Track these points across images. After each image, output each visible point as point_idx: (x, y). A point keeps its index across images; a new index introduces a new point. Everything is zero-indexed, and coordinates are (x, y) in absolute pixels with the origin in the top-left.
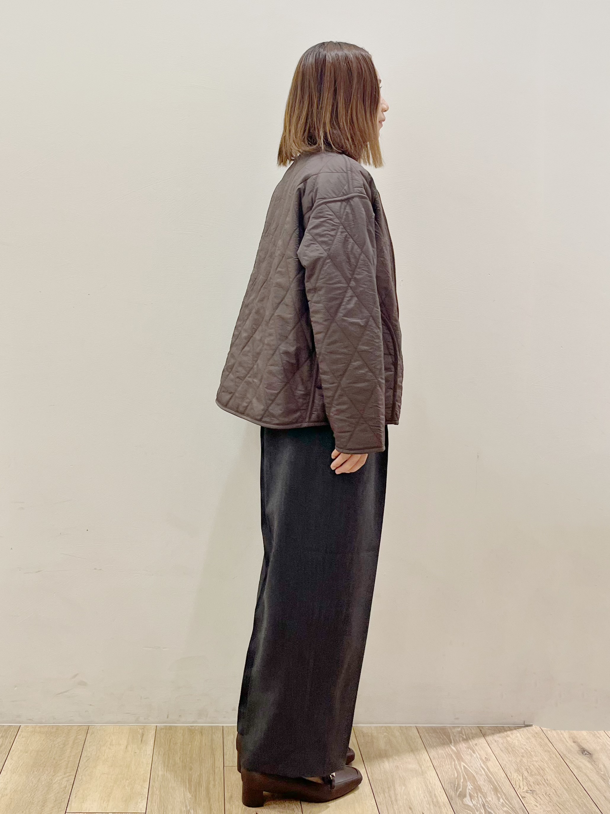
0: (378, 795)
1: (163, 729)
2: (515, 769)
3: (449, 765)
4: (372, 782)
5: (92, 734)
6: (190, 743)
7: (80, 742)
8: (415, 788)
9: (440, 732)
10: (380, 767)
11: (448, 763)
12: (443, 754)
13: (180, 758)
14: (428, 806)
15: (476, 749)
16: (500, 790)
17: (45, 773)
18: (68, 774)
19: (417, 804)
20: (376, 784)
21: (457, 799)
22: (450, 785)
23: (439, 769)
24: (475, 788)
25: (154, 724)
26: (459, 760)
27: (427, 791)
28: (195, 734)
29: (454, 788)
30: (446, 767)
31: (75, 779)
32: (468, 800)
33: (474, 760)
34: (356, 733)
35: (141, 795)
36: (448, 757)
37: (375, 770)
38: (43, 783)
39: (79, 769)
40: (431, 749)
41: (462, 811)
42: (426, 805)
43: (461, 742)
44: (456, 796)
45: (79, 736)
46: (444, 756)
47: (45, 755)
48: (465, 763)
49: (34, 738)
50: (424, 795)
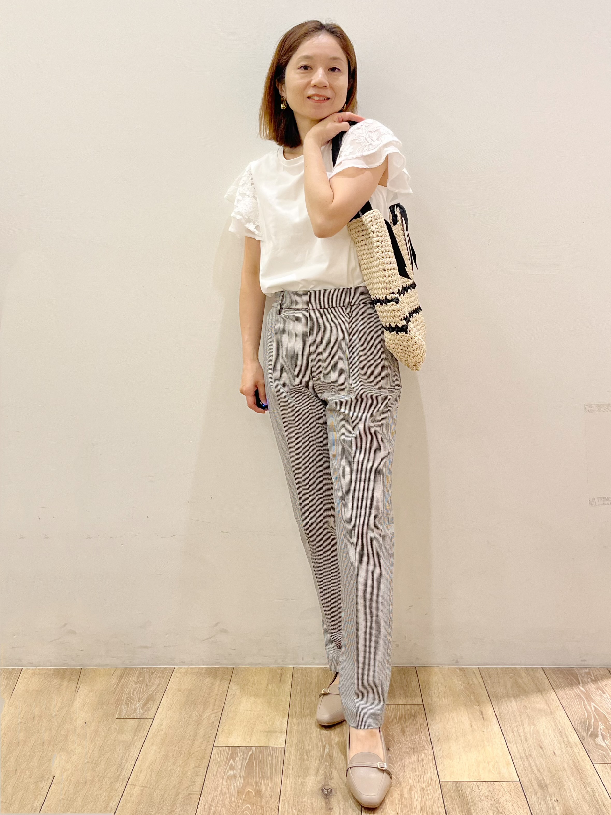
0: (507, 733)
1: (300, 670)
3: (578, 705)
4: (501, 721)
5: (237, 674)
7: (226, 682)
8: (545, 728)
9: (567, 673)
10: (507, 706)
11: (577, 703)
12: (572, 694)
13: (315, 696)
14: (559, 745)
15: (606, 690)
17: (196, 710)
18: (216, 711)
19: (548, 744)
20: (505, 723)
21: (589, 739)
22: (580, 725)
23: (569, 710)
24: (607, 728)
25: (291, 665)
26: (589, 701)
27: (557, 731)
29: (585, 729)
30: (575, 707)
31: (221, 715)
32: (601, 740)
33: (604, 700)
34: (482, 674)
35: (280, 730)
36: (577, 697)
37: (503, 709)
38: (194, 719)
39: (225, 706)
40: (559, 689)
41: (595, 751)
42: (557, 744)
43: (589, 683)
44: (588, 736)
45: (225, 676)
46: (572, 696)
47: (196, 694)
48: (594, 703)
49: (186, 678)
50: (554, 735)
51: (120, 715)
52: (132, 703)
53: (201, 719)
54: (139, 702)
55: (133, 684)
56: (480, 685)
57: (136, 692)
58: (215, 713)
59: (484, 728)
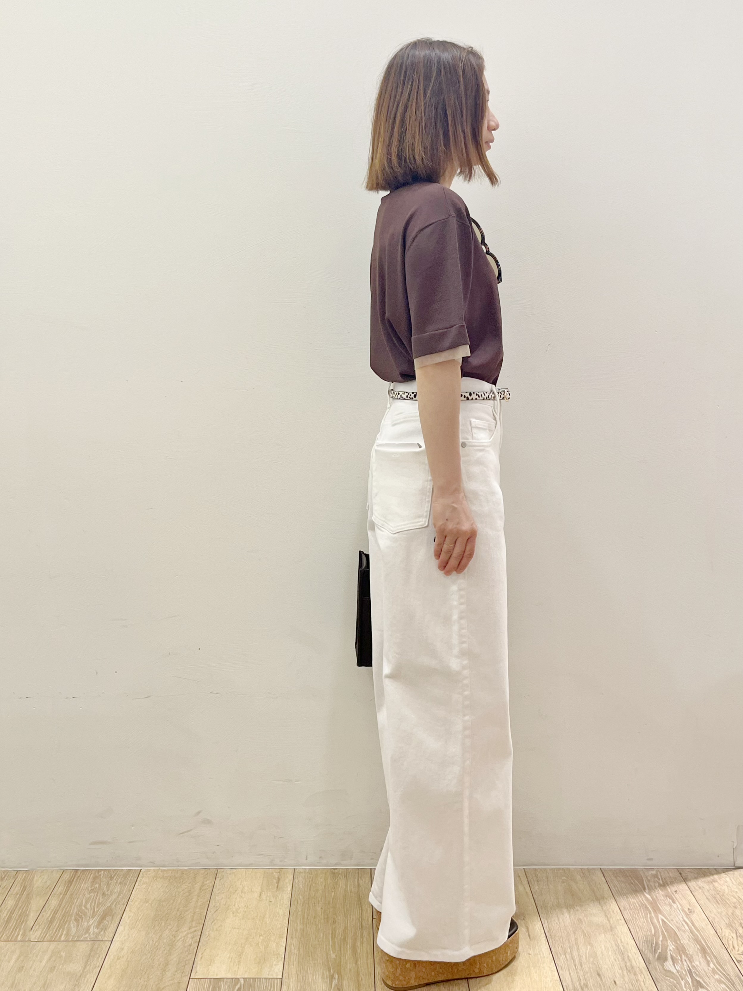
0: (558, 956)
1: (302, 873)
2: (726, 923)
3: (643, 918)
4: (551, 940)
5: (222, 878)
6: (333, 890)
7: (207, 889)
8: (603, 948)
9: (630, 876)
10: (558, 919)
11: (643, 916)
12: (636, 904)
13: (322, 908)
14: (620, 971)
15: (675, 897)
16: (708, 951)
17: (167, 927)
18: (193, 930)
19: (607, 969)
20: (555, 942)
21: (656, 963)
22: (646, 945)
23: (632, 924)
24: (678, 949)
25: (292, 866)
26: (656, 912)
27: (618, 952)
28: (338, 878)
29: (652, 949)
30: (640, 921)
31: (201, 935)
32: (670, 965)
33: (674, 911)
34: (528, 878)
35: (276, 955)
36: (642, 908)
37: (553, 924)
38: (165, 941)
39: (206, 923)
40: (621, 897)
41: (663, 979)
42: (618, 971)
43: (657, 889)
44: (655, 959)
45: (206, 881)
46: (637, 906)
47: (168, 906)
48: (663, 916)
49: (156, 884)
50: (615, 957)
51: (67, 937)
52: (84, 918)
53: (174, 941)
54: (93, 917)
55: (85, 893)
56: (527, 893)
57: (89, 904)
58: (192, 932)
59: (531, 949)
